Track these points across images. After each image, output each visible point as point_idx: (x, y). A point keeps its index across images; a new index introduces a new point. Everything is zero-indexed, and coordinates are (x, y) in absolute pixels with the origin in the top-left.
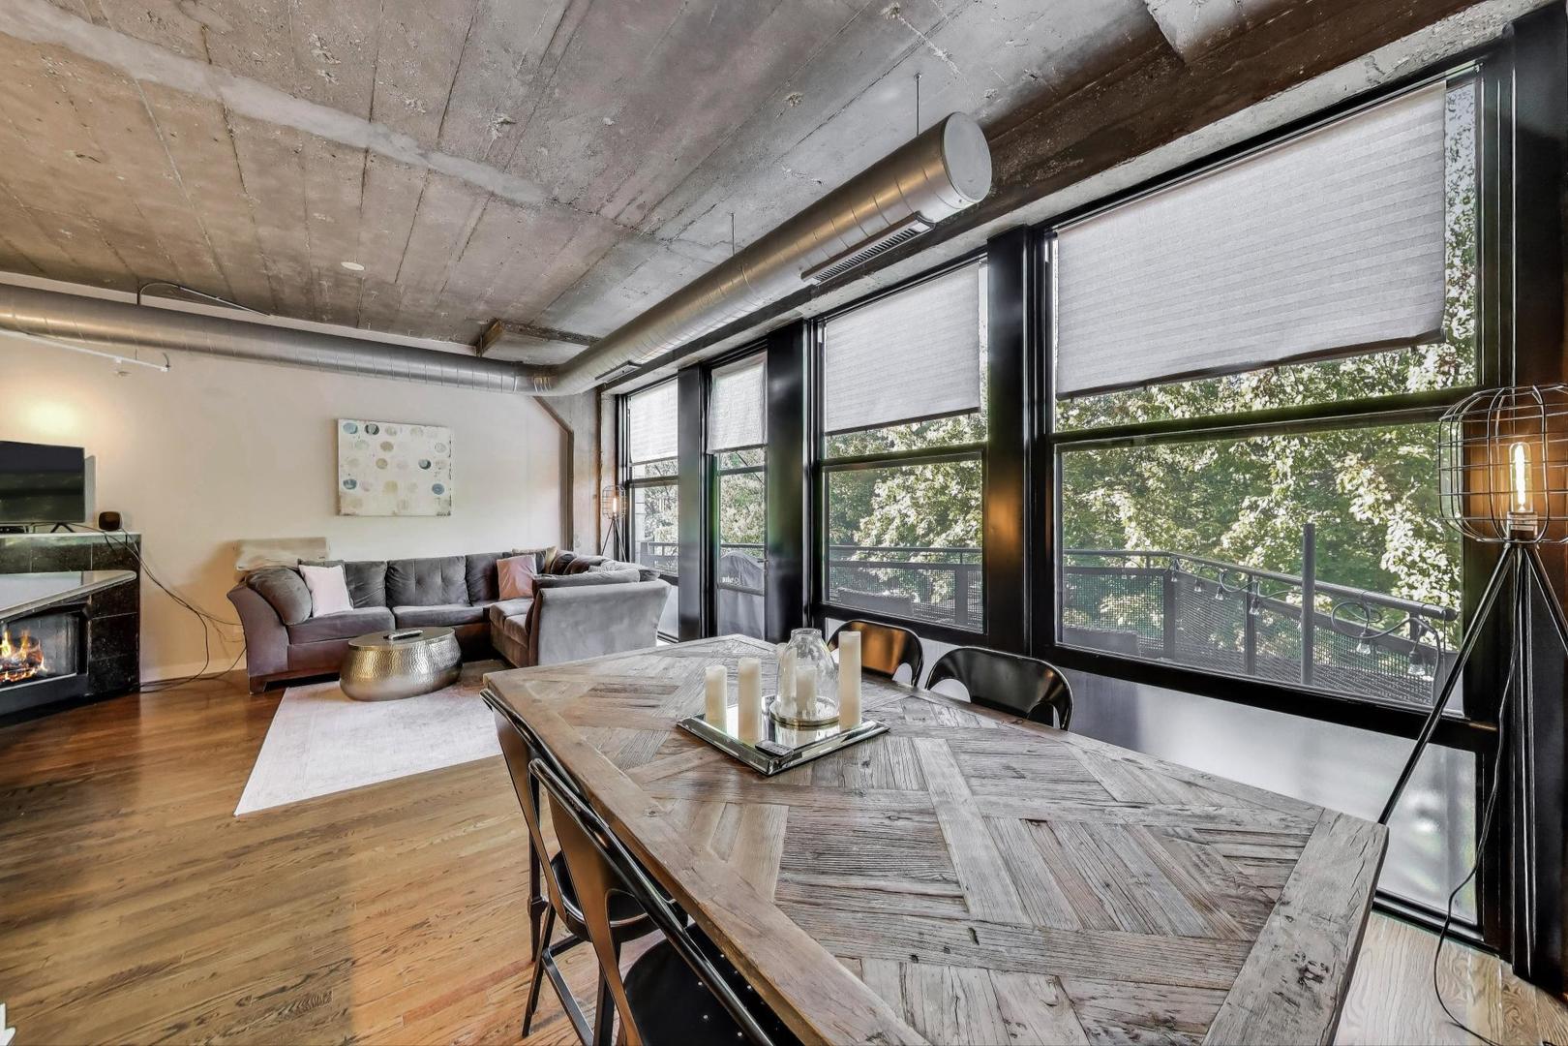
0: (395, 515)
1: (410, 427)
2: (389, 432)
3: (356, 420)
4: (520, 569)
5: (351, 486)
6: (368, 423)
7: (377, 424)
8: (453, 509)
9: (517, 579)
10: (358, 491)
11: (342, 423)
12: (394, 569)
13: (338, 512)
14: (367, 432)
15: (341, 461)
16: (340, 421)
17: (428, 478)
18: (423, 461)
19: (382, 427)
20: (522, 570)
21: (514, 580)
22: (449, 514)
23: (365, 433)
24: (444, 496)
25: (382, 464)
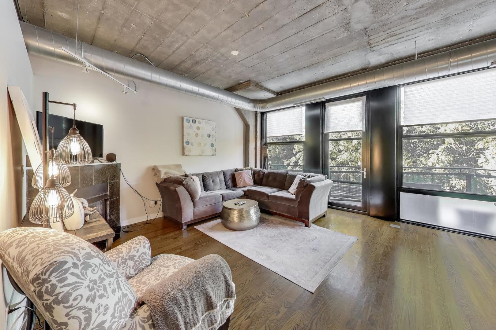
0: (200, 155)
1: (205, 121)
2: (200, 123)
3: (189, 117)
4: (246, 175)
5: (188, 144)
6: (193, 119)
7: (195, 119)
8: (217, 153)
9: (245, 179)
10: (189, 146)
11: (185, 118)
12: (204, 176)
13: (183, 154)
14: (193, 122)
15: (185, 134)
16: (185, 117)
17: (209, 141)
18: (208, 134)
19: (197, 120)
20: (247, 176)
21: (244, 180)
22: (215, 155)
23: (192, 123)
24: (214, 148)
25: (197, 135)
